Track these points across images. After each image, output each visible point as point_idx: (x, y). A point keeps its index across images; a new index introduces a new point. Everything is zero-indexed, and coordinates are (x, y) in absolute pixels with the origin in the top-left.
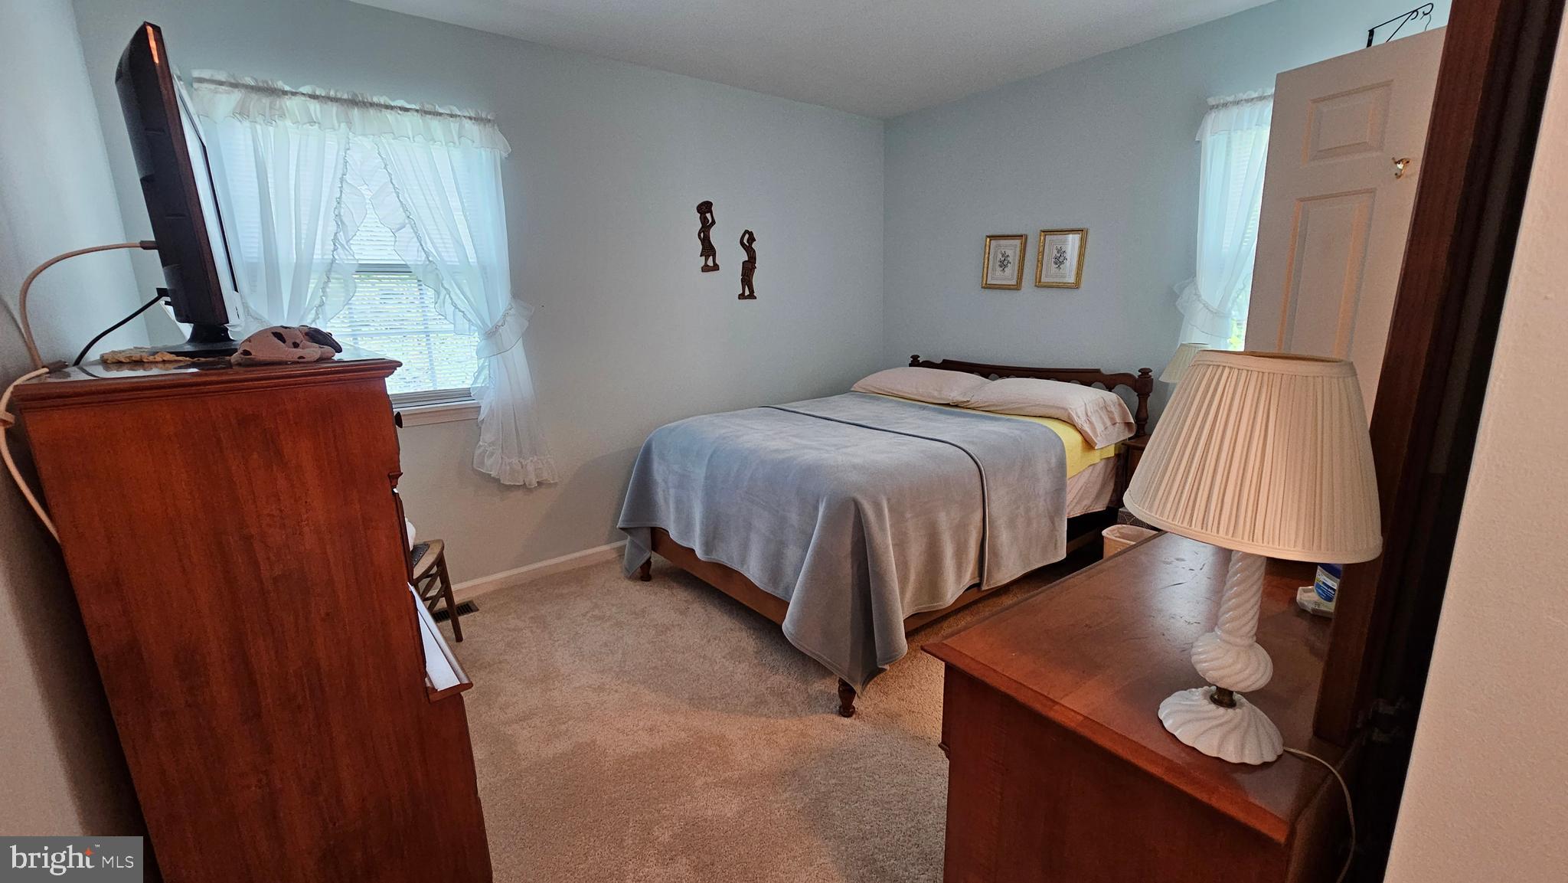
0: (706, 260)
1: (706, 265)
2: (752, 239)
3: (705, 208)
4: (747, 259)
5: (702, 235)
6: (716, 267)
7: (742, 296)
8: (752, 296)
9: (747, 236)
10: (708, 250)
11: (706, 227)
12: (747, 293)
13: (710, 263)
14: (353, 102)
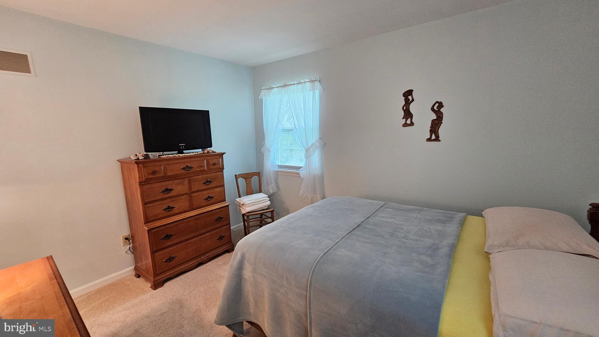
0: (406, 121)
1: (406, 123)
2: (441, 105)
3: (409, 93)
4: (435, 118)
5: (405, 108)
6: (412, 124)
7: (429, 140)
8: (437, 139)
9: (437, 105)
10: (408, 114)
11: (408, 103)
12: (433, 137)
13: (409, 122)
14: (285, 86)
